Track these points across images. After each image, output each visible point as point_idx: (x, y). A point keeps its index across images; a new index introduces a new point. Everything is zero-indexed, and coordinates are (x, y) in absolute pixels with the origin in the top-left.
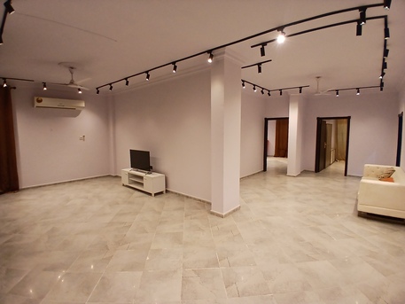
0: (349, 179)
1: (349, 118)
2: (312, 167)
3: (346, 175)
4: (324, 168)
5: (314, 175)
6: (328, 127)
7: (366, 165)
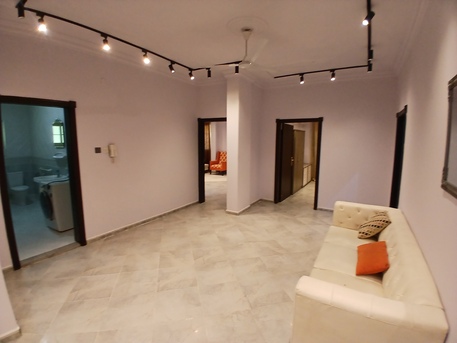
0: (319, 214)
1: (320, 121)
2: (270, 194)
3: (315, 208)
4: (291, 193)
5: (272, 207)
6: (296, 134)
7: (339, 203)
